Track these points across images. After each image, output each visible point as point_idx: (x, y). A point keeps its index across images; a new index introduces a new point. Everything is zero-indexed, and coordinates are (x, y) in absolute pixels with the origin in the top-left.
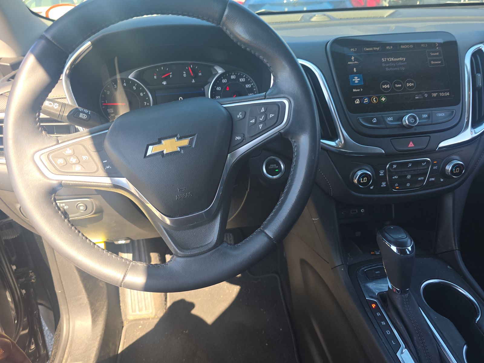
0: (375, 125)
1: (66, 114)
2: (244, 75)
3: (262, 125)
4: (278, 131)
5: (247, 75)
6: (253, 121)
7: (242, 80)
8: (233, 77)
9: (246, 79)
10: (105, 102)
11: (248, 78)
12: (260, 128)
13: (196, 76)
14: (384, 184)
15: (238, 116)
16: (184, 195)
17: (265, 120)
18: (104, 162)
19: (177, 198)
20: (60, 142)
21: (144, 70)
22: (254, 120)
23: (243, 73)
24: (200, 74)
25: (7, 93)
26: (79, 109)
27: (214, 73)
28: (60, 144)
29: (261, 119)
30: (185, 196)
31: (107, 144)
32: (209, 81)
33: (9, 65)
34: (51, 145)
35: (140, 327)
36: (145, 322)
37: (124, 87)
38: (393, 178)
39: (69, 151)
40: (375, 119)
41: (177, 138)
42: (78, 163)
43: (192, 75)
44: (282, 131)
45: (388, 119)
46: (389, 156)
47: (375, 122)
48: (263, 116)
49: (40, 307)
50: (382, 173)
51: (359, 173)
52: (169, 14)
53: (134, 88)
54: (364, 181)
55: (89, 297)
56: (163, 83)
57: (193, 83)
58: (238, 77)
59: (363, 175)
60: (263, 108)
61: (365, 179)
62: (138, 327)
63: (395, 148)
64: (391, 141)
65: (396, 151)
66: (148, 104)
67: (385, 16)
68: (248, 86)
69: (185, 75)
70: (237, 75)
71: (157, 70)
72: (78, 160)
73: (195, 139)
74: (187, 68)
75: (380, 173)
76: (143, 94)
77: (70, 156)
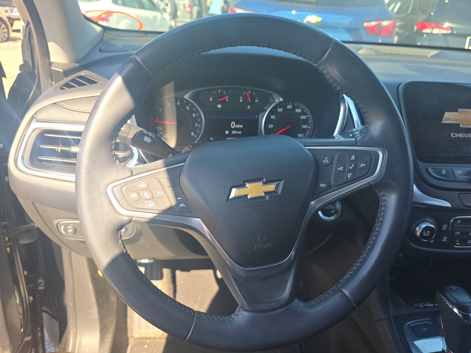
0: (444, 177)
1: (131, 137)
2: (301, 106)
3: (351, 174)
4: (369, 183)
5: (304, 106)
6: (341, 169)
7: (298, 110)
8: (289, 107)
9: (303, 111)
10: (155, 120)
11: (305, 109)
12: (349, 177)
13: (253, 103)
14: (445, 239)
15: (324, 162)
16: (264, 245)
17: (355, 170)
18: (178, 199)
19: (256, 247)
20: (134, 173)
21: (201, 92)
22: (342, 167)
23: (300, 104)
24: (257, 101)
25: (61, 103)
26: (144, 131)
27: (271, 101)
28: (134, 176)
29: (351, 168)
30: (264, 247)
31: (184, 180)
32: (265, 108)
33: (62, 71)
34: (125, 176)
35: (146, 346)
36: (152, 341)
37: (177, 106)
38: (456, 233)
39: (143, 185)
40: (444, 170)
41: (263, 183)
42: (151, 199)
43: (250, 101)
44: (372, 183)
45: (458, 172)
46: (453, 211)
47: (444, 173)
48: (353, 165)
49: (44, 315)
50: (445, 227)
51: (423, 226)
52: (264, 46)
53: (188, 108)
54: (427, 235)
55: (99, 313)
56: (218, 106)
57: (249, 109)
58: (294, 107)
59: (427, 229)
60: (353, 156)
61: (428, 232)
62: (144, 346)
63: (462, 203)
64: (458, 195)
65: (463, 206)
66: (199, 126)
67: (429, 56)
68: (303, 117)
69: (241, 100)
70: (293, 106)
71: (214, 92)
72: (152, 195)
73: (282, 184)
74: (244, 93)
75: (443, 228)
76: (196, 115)
77: (144, 190)
